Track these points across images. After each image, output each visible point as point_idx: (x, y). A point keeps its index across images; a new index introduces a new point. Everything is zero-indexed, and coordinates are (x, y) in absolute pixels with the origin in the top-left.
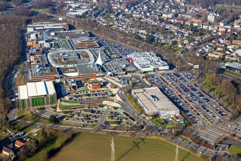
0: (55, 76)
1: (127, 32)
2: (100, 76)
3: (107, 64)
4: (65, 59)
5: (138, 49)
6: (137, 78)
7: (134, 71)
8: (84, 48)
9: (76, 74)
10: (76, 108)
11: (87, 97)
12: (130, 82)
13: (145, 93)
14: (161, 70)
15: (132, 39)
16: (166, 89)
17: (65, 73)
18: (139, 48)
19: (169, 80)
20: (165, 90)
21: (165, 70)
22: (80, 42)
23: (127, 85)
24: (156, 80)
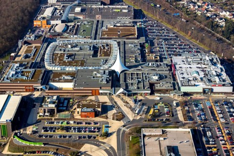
0: (35, 85)
1: (199, 13)
2: (106, 94)
3: (131, 71)
4: (69, 56)
5: (202, 46)
6: (168, 104)
7: (167, 90)
8: (111, 39)
9: (69, 86)
10: (34, 152)
11: (64, 133)
12: (152, 111)
13: (161, 139)
14: (219, 93)
15: (202, 26)
16: (209, 134)
17: (54, 81)
18: (205, 44)
19: (221, 116)
20: (205, 135)
21: (225, 93)
22: (112, 26)
23: (144, 116)
24: (198, 112)
